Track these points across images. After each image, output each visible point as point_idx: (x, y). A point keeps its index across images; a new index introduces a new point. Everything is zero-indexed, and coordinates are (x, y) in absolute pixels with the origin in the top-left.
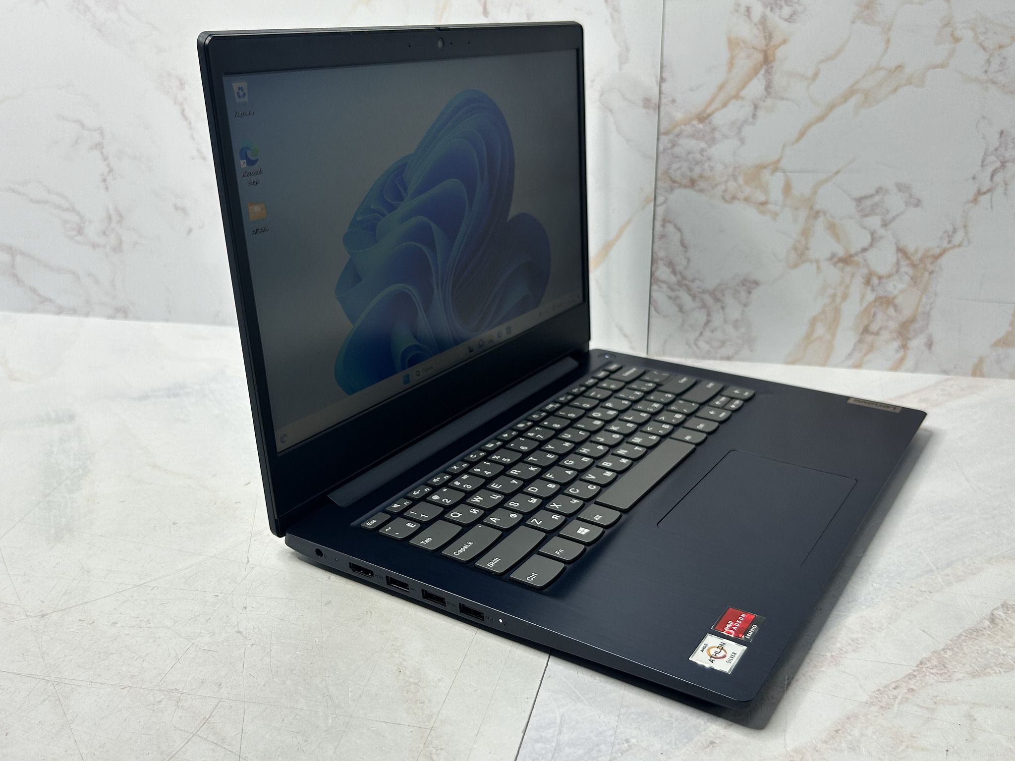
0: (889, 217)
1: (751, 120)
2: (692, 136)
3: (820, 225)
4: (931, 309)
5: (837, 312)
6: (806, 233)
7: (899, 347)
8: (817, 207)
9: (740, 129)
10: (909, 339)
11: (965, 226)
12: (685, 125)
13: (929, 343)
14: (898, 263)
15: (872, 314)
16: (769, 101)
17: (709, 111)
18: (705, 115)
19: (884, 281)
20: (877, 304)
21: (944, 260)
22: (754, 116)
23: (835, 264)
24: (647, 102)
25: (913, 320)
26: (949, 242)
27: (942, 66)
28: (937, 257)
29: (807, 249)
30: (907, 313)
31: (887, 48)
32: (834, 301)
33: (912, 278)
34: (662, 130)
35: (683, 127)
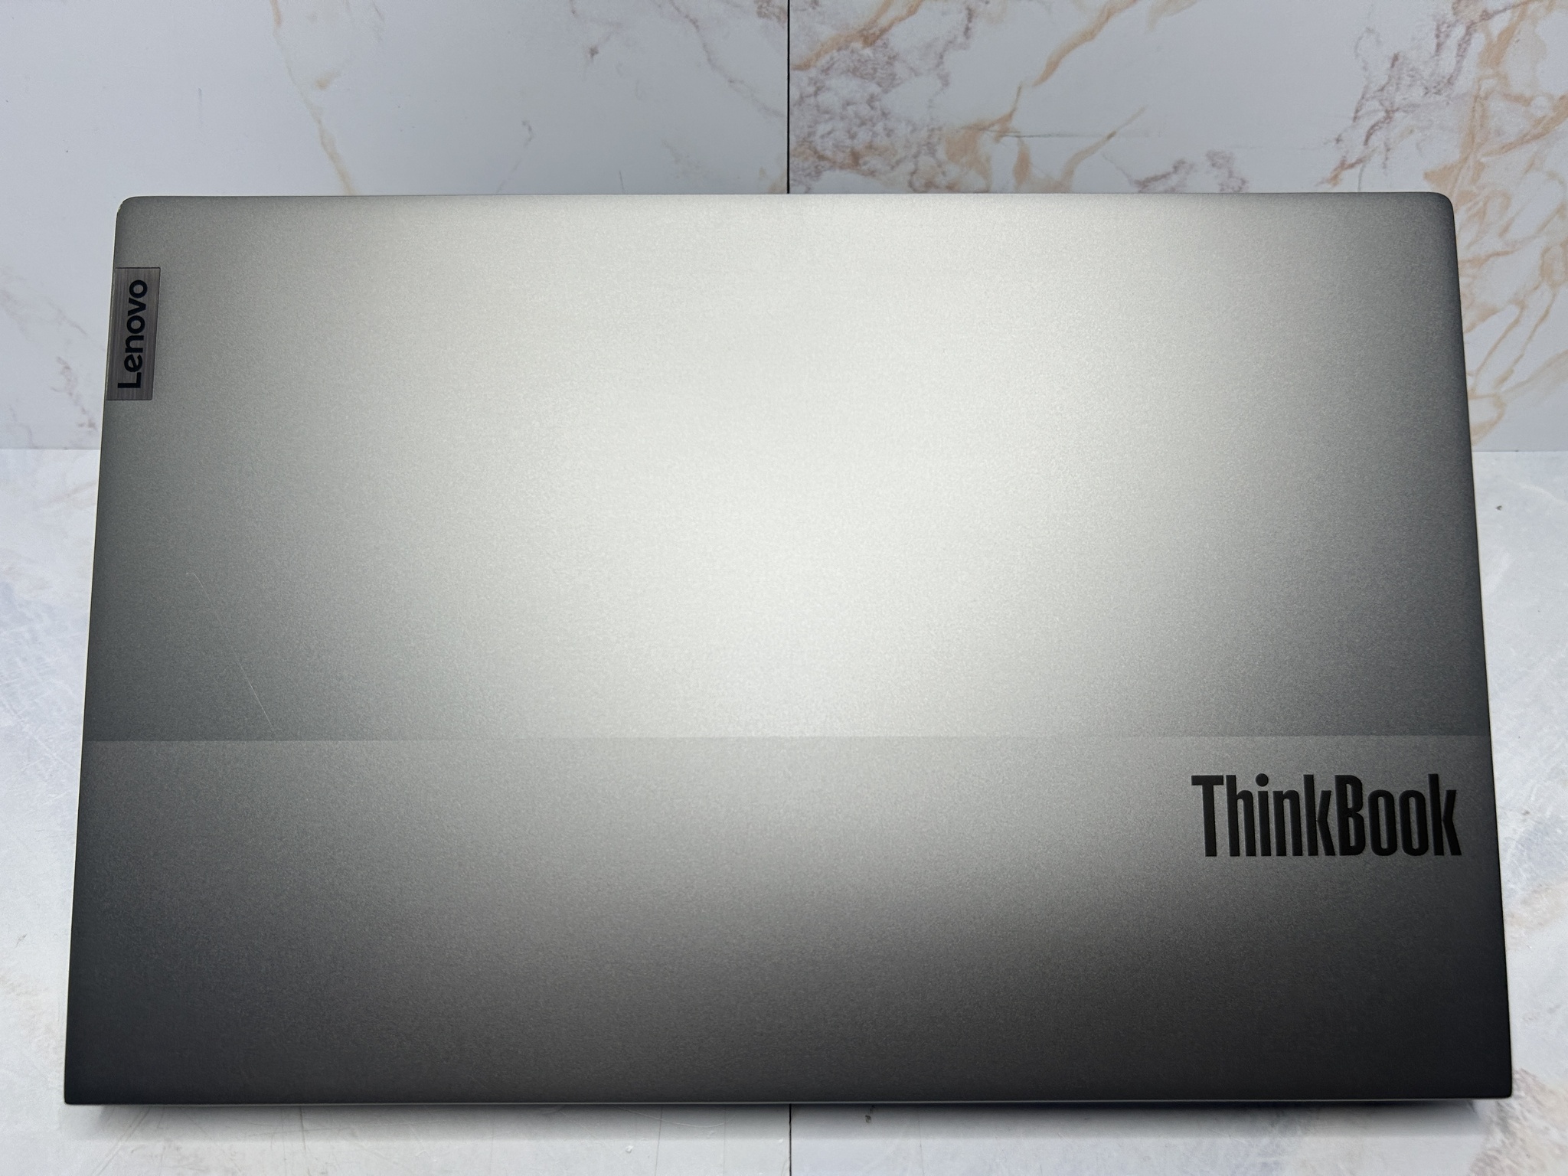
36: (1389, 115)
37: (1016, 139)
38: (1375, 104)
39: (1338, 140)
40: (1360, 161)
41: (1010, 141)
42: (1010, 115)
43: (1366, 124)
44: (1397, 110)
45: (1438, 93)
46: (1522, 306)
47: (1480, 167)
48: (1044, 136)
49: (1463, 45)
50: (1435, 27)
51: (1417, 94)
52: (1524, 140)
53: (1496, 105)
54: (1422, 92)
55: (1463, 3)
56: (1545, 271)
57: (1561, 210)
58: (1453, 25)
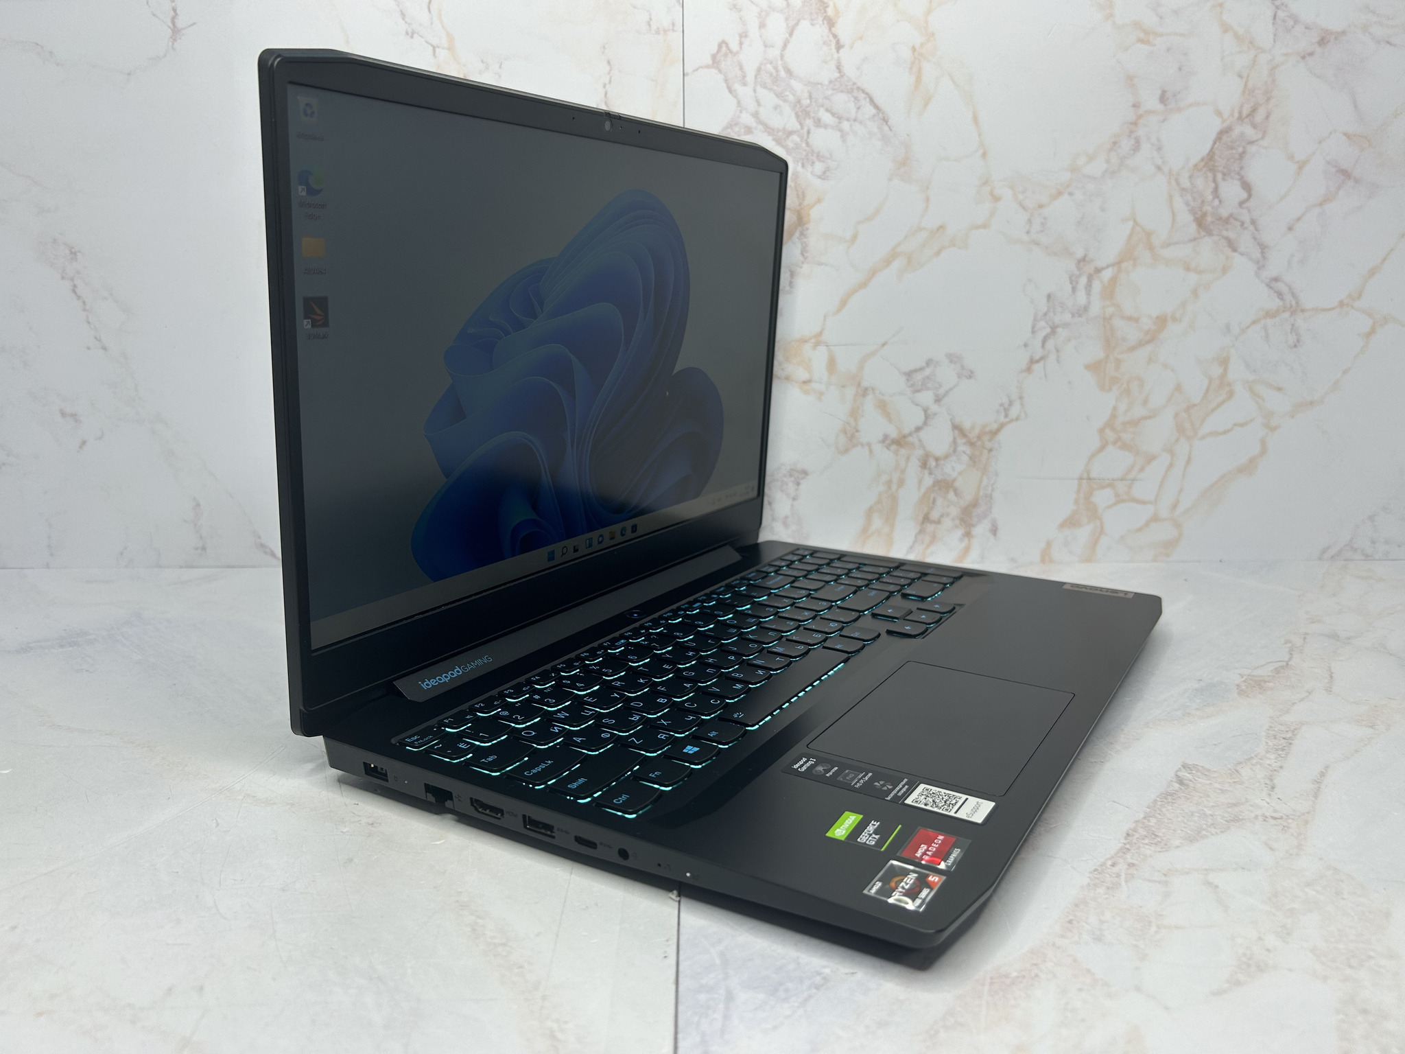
0: (941, 391)
1: (788, 287)
3: (869, 404)
4: (992, 490)
5: (894, 499)
6: (855, 413)
7: (963, 535)
8: (865, 384)
10: (973, 525)
11: (1021, 398)
13: (994, 528)
14: (954, 441)
15: (932, 500)
16: (806, 266)
19: (942, 462)
20: (936, 488)
21: (1001, 436)
22: (791, 283)
23: (888, 448)
25: (974, 504)
26: (1006, 416)
27: (985, 226)
28: (994, 433)
29: (857, 431)
30: (968, 497)
31: (927, 207)
32: (890, 488)
33: (971, 458)
36: (1054, 329)
37: (825, 347)
38: (1042, 324)
39: (1026, 345)
40: (1042, 358)
41: (822, 349)
42: (820, 333)
43: (1041, 335)
44: (1058, 327)
45: (1080, 316)
46: (1171, 452)
47: (1118, 362)
48: (843, 345)
49: (1089, 287)
50: (1068, 279)
51: (1067, 317)
52: (1141, 344)
53: (1118, 323)
54: (1070, 315)
55: (1082, 264)
56: (1180, 429)
57: (1178, 388)
58: (1079, 276)
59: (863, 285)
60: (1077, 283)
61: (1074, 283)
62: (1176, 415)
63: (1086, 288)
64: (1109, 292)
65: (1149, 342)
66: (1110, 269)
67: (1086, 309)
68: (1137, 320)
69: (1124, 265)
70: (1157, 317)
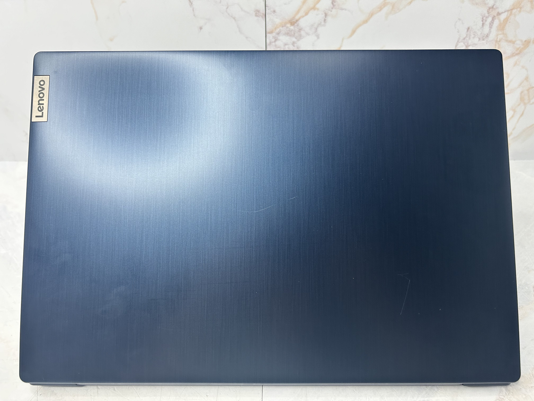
1: (323, 23)
2: (287, 34)
9: (316, 29)
12: (283, 27)
16: (334, 10)
17: (297, 17)
18: (294, 20)
22: (325, 20)
24: (257, 12)
34: (268, 30)
35: (281, 28)
38: (462, 44)
44: (470, 46)
45: (483, 40)
46: (514, 111)
49: (492, 23)
50: (481, 17)
51: (476, 40)
52: (513, 55)
53: (503, 44)
54: (478, 39)
55: (491, 10)
56: (522, 99)
57: (527, 79)
58: (487, 17)
59: (365, 22)
60: (486, 21)
61: (484, 21)
62: (522, 92)
63: (490, 24)
64: (502, 27)
65: (517, 54)
66: (506, 13)
67: (487, 36)
68: (513, 42)
69: (514, 11)
70: (525, 41)
